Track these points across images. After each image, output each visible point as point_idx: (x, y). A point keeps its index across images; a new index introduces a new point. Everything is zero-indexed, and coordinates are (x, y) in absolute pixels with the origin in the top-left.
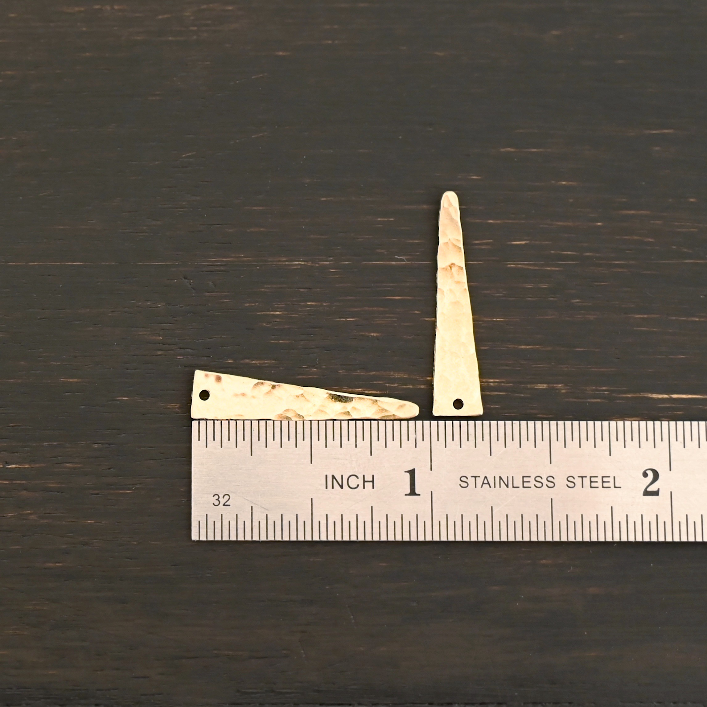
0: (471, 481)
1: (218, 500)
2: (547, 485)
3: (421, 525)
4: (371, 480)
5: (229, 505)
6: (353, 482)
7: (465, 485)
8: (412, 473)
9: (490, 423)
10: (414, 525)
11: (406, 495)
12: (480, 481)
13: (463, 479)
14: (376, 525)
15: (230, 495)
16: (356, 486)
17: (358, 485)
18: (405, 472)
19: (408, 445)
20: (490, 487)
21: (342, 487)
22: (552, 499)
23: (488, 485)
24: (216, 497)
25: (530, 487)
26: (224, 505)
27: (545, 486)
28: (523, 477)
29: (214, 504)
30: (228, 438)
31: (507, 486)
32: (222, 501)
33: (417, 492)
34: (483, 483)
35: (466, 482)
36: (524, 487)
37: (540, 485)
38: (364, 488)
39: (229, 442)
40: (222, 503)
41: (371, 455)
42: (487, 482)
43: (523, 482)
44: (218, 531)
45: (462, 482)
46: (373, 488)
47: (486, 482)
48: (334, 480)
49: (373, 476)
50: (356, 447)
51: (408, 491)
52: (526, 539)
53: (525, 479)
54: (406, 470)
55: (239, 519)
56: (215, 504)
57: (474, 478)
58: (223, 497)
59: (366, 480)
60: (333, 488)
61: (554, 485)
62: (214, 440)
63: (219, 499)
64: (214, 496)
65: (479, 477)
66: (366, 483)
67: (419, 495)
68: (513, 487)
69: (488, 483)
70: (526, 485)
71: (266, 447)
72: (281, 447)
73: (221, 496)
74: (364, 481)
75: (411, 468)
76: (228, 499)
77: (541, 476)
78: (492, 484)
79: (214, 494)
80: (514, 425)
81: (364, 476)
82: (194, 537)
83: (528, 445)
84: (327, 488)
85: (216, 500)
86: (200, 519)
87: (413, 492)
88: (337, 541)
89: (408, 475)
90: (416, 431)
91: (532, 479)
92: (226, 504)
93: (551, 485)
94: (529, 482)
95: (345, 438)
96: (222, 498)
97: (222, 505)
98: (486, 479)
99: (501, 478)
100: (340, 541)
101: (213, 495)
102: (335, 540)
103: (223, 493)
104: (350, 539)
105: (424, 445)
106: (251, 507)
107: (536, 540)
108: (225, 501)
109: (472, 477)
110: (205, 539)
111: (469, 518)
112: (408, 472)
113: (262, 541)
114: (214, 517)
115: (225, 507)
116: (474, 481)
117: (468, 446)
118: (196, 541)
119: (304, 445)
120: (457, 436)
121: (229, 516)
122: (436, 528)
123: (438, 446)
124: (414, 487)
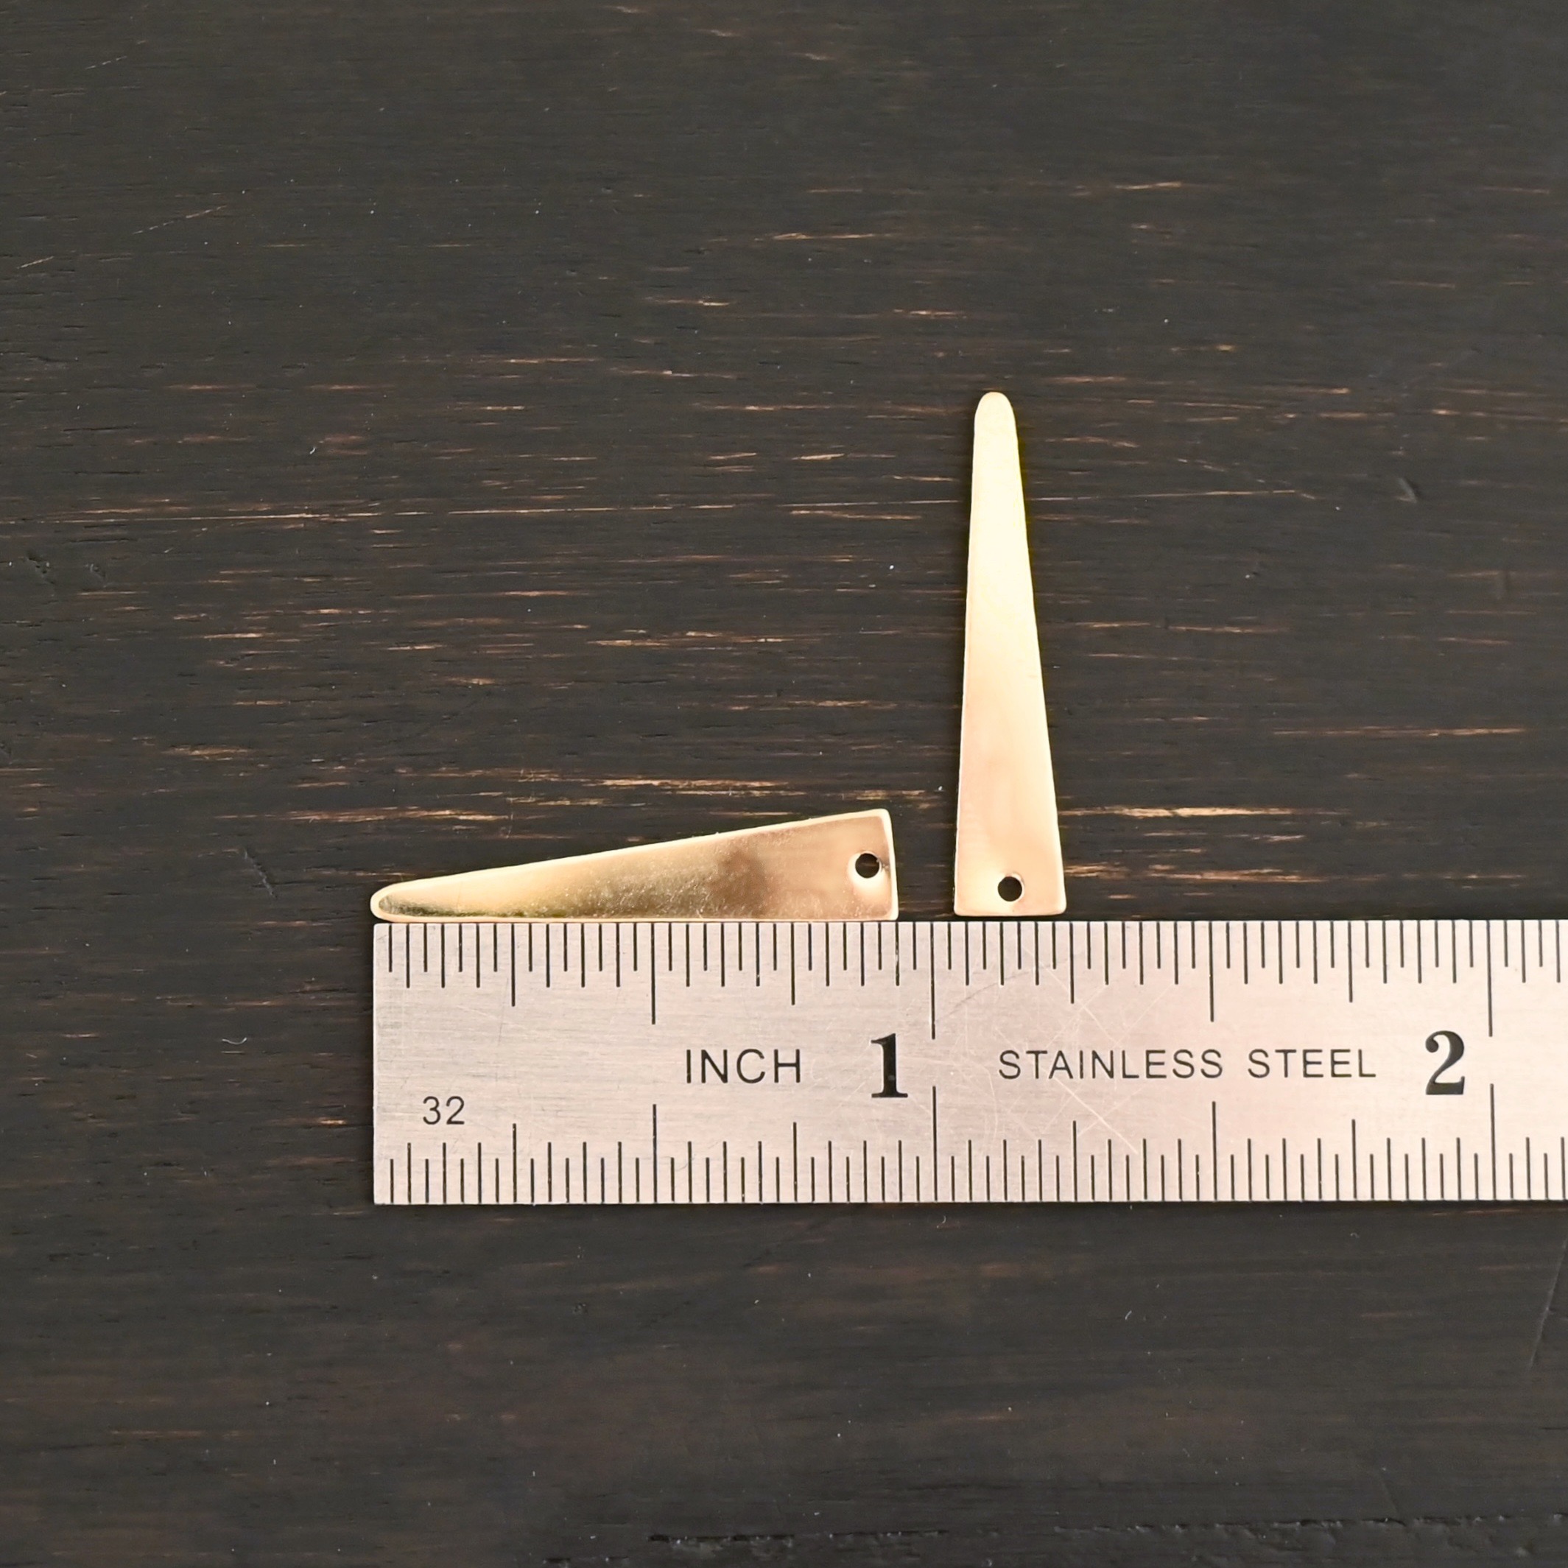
0: (1027, 1062)
1: (434, 1109)
2: (1203, 1072)
3: (909, 1166)
4: (794, 1061)
5: (462, 1123)
6: (752, 1066)
7: (1014, 1071)
8: (889, 1044)
9: (1071, 926)
10: (892, 1165)
11: (874, 1096)
12: (1046, 1063)
13: (1007, 1059)
14: (804, 1167)
15: (463, 1098)
16: (758, 1076)
17: (763, 1074)
18: (873, 1042)
19: (879, 980)
20: (1071, 1076)
21: (724, 1078)
22: (1214, 1104)
23: (1065, 1072)
24: (432, 1103)
25: (1164, 1077)
26: (450, 1122)
27: (1198, 1073)
28: (1148, 1052)
29: (425, 1119)
30: (458, 965)
31: (1111, 1074)
32: (446, 1113)
33: (899, 1089)
34: (1055, 1068)
35: (1015, 1066)
36: (1149, 1076)
37: (1187, 1070)
38: (777, 1080)
39: (461, 973)
40: (445, 1118)
41: (794, 1002)
42: (1063, 1065)
43: (1149, 1064)
44: (436, 1180)
45: (1005, 1066)
46: (798, 1079)
47: (1061, 1063)
48: (707, 1062)
49: (798, 1052)
50: (758, 984)
51: (881, 1089)
52: (1155, 1196)
53: (1153, 1058)
54: (876, 1038)
55: (485, 1154)
56: (430, 1120)
57: (1033, 1056)
58: (448, 1104)
59: (780, 1061)
60: (704, 1080)
61: (1221, 1070)
62: (426, 969)
63: (439, 1109)
64: (425, 1101)
65: (1045, 1052)
66: (780, 1069)
67: (905, 1095)
68: (1125, 1076)
69: (1067, 1068)
70: (1153, 1070)
71: (548, 985)
72: (583, 985)
73: (442, 1102)
74: (777, 1065)
75: (886, 1034)
76: (458, 1108)
77: (1189, 1050)
78: (1075, 1069)
79: (425, 1097)
80: (1127, 930)
81: (776, 1052)
82: (381, 1196)
83: (1159, 978)
84: (689, 1080)
85: (432, 1109)
86: (393, 1156)
87: (890, 1090)
88: (714, 1205)
89: (880, 1048)
90: (897, 947)
91: (1168, 1058)
92: (454, 1119)
93: (1212, 1070)
94: (1162, 1064)
95: (731, 964)
96: (446, 1107)
97: (446, 1122)
98: (1060, 1058)
99: (1095, 1055)
100: (720, 1205)
101: (423, 1099)
102: (708, 1203)
103: (446, 1093)
104: (743, 1199)
105: (916, 983)
106: (512, 1127)
107: (1178, 1199)
108: (452, 1113)
109: (1029, 1052)
110: (406, 1202)
111: (1022, 1148)
112: (879, 1041)
113: (537, 1206)
114: (427, 1150)
115: (451, 1126)
116: (1034, 1063)
117: (1020, 979)
118: (383, 1206)
119: (637, 982)
120: (993, 958)
121: (462, 1149)
122: (944, 1172)
123: (950, 983)
124: (891, 1077)
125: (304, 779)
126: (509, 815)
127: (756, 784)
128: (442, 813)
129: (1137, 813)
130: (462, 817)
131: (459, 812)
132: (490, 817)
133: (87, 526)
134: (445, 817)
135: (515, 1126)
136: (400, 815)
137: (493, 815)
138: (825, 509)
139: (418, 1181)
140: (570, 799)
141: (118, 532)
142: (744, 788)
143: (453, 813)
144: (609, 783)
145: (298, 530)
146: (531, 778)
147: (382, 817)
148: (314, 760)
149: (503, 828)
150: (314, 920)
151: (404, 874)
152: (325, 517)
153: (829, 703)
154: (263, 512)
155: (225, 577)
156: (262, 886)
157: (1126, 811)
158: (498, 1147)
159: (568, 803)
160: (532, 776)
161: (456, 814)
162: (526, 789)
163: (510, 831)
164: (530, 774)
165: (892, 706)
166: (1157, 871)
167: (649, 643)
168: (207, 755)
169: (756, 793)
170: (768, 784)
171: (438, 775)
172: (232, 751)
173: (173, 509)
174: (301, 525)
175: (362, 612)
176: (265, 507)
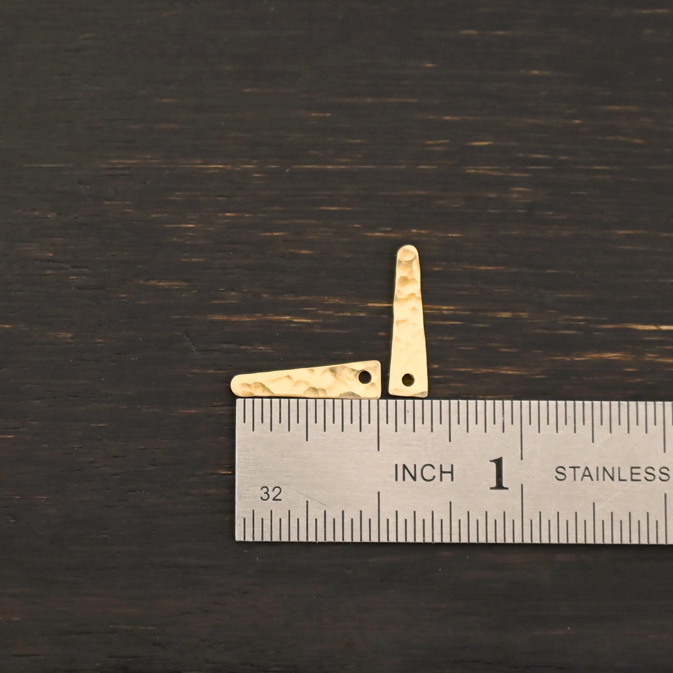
0: (569, 472)
1: (266, 493)
2: (660, 479)
3: (509, 524)
4: (450, 470)
5: (280, 500)
6: (428, 473)
7: (562, 477)
8: (499, 462)
9: (592, 404)
10: (500, 524)
11: (491, 488)
12: (579, 473)
13: (560, 470)
14: (455, 524)
15: (281, 488)
16: (431, 478)
17: (434, 477)
18: (491, 461)
19: (494, 429)
20: (592, 480)
21: (414, 478)
22: (665, 495)
23: (589, 478)
24: (265, 490)
25: (640, 480)
26: (274, 499)
27: (657, 479)
28: (632, 468)
29: (261, 498)
30: (279, 420)
31: (612, 479)
32: (272, 495)
33: (504, 485)
34: (584, 475)
35: (563, 474)
36: (632, 480)
37: (651, 477)
38: (441, 480)
39: (280, 424)
40: (272, 497)
41: (450, 441)
43: (632, 474)
44: (267, 529)
45: (558, 474)
46: (452, 480)
47: (587, 473)
48: (406, 470)
49: (452, 466)
50: (432, 431)
51: (494, 484)
52: (635, 541)
53: (634, 471)
54: (492, 459)
55: (292, 516)
56: (264, 498)
57: (572, 469)
58: (273, 490)
59: (443, 470)
60: (404, 479)
61: (669, 477)
62: (262, 422)
63: (269, 493)
64: (262, 489)
65: (579, 467)
66: (443, 475)
67: (507, 489)
68: (620, 480)
69: (590, 476)
70: (634, 477)
71: (325, 430)
72: (343, 431)
73: (270, 489)
74: (442, 472)
75: (497, 457)
76: (278, 492)
77: (653, 467)
78: (594, 476)
79: (262, 487)
80: (621, 406)
81: (441, 466)
82: (239, 537)
83: (637, 430)
84: (396, 479)
85: (265, 493)
86: (245, 516)
87: (499, 486)
88: (409, 543)
89: (494, 465)
90: (503, 413)
91: (642, 471)
92: (276, 498)
93: (664, 477)
94: (639, 474)
95: (418, 421)
96: (272, 492)
97: (272, 499)
98: (587, 471)
99: (605, 469)
100: (412, 543)
101: (261, 488)
102: (406, 542)
103: (272, 485)
104: (424, 540)
105: (513, 430)
106: (306, 502)
107: (647, 543)
108: (276, 495)
109: (571, 467)
110: (251, 540)
111: (567, 516)
112: (494, 461)
113: (319, 543)
114: (262, 513)
115: (275, 501)
116: (573, 473)
117: (566, 430)
118: (240, 542)
119: (370, 429)
120: (552, 419)
121: (280, 513)
122: (527, 528)
123: (530, 431)
124: (500, 480)
125: (215, 299)
126: (319, 320)
127: (446, 308)
128: (285, 318)
129: (640, 327)
130: (295, 320)
131: (293, 317)
132: (309, 321)
133: (108, 169)
134: (287, 320)
135: (307, 502)
136: (264, 318)
137: (311, 319)
138: (483, 170)
139: (258, 529)
140: (351, 312)
141: (125, 172)
142: (440, 309)
143: (291, 318)
144: (370, 305)
145: (215, 173)
146: (331, 301)
147: (254, 319)
148: (221, 289)
149: (316, 326)
150: (219, 370)
151: (265, 348)
152: (229, 167)
153: (483, 268)
154: (198, 164)
155: (178, 196)
156: (193, 352)
157: (634, 326)
158: (299, 513)
159: (349, 314)
160: (331, 300)
161: (292, 319)
162: (327, 307)
163: (319, 328)
164: (331, 299)
165: (515, 270)
167: (392, 235)
168: (166, 286)
169: (445, 312)
170: (452, 308)
171: (283, 298)
172: (179, 283)
173: (152, 161)
174: (217, 171)
175: (246, 215)
176: (199, 161)
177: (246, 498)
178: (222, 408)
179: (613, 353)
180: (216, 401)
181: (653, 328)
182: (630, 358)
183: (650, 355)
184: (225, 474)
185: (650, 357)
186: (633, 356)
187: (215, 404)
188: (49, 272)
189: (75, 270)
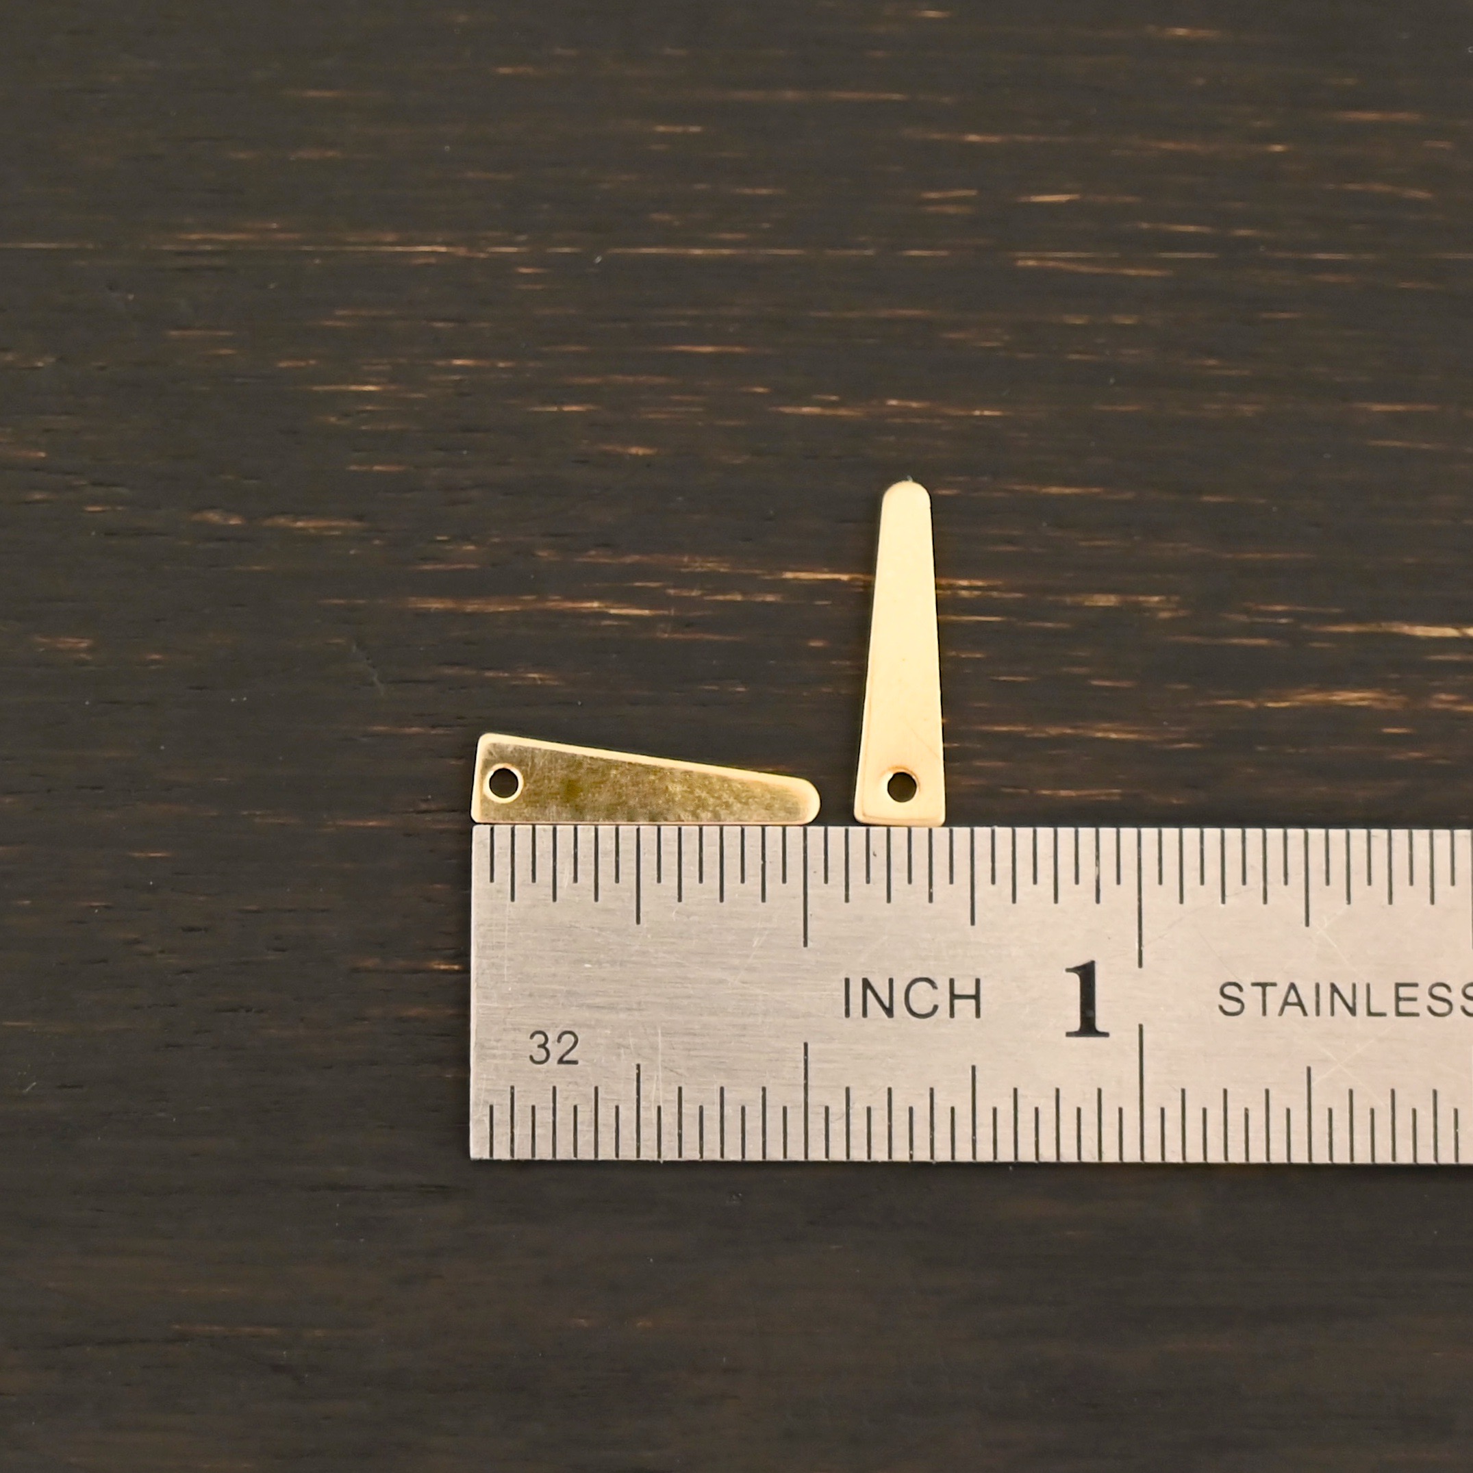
0: (1251, 996)
1: (543, 1046)
2: (1464, 1010)
3: (1110, 1118)
4: (972, 992)
5: (575, 1062)
6: (922, 998)
7: (1235, 1007)
8: (1086, 973)
9: (1306, 835)
10: (1089, 1118)
11: (1069, 1034)
12: (1275, 997)
13: (1229, 991)
14: (985, 1118)
15: (577, 1034)
16: (929, 1009)
17: (936, 1007)
18: (1068, 970)
19: (1076, 895)
20: (1305, 1013)
21: (889, 1011)
23: (1298, 1008)
24: (540, 1039)
25: (1417, 1015)
26: (561, 1061)
27: (1457, 1011)
28: (1398, 985)
29: (531, 1058)
30: (572, 875)
31: (1352, 1011)
32: (556, 1050)
33: (1100, 1026)
34: (1286, 1003)
35: (1238, 1000)
36: (1399, 1014)
37: (1442, 1007)
38: (952, 1015)
39: (575, 884)
40: (555, 1055)
41: (973, 923)
42: (1295, 1000)
43: (1398, 999)
44: (543, 1132)
45: (1226, 1000)
46: (978, 1014)
47: (1293, 998)
48: (869, 992)
49: (978, 982)
50: (931, 900)
51: (1076, 1025)
52: (1405, 1158)
53: (1403, 992)
54: (1072, 966)
55: (602, 1099)
56: (537, 1058)
57: (1259, 989)
58: (559, 1040)
59: (957, 992)
60: (865, 1014)
62: (534, 879)
63: (548, 1046)
64: (532, 1036)
65: (1274, 984)
66: (957, 1002)
67: (1106, 1035)
68: (1370, 1013)
69: (1300, 1004)
70: (1404, 1006)
71: (680, 899)
72: (722, 899)
73: (552, 1037)
74: (953, 996)
75: (1083, 961)
76: (571, 1045)
77: (1447, 983)
78: (1310, 1005)
79: (532, 1032)
80: (1373, 840)
81: (952, 982)
82: (478, 1150)
83: (1411, 897)
84: (847, 1013)
85: (539, 1046)
86: (494, 1102)
87: (1088, 1027)
88: (876, 1164)
89: (1075, 979)
90: (1098, 858)
91: (1422, 993)
92: (566, 1058)
94: (1414, 999)
95: (899, 875)
96: (556, 1043)
97: (556, 1062)
98: (1292, 992)
99: (1334, 989)
100: (884, 1163)
101: (529, 1035)
102: (869, 1161)
103: (556, 1027)
104: (911, 1156)
105: (1120, 897)
106: (635, 1067)
107: (1432, 1162)
108: (565, 1051)
109: (1254, 984)
110: (507, 1157)
111: (1245, 1098)
112: (1075, 970)
113: (665, 1162)
114: (533, 1094)
115: (563, 1066)
116: (1260, 997)
117: (1244, 898)
118: (481, 1162)
119: (784, 895)
120: (1212, 871)
121: (574, 1092)
122: (1152, 1127)
123: (1159, 899)
124: (1090, 1014)
125: (425, 560)
126: (669, 610)
127: (964, 583)
128: (588, 605)
129: (1420, 631)
130: (613, 611)
131: (608, 604)
132: (646, 612)
133: (180, 254)
134: (592, 610)
135: (638, 1067)
136: (540, 606)
137: (649, 609)
138: (1056, 260)
139: (523, 1131)
140: (744, 593)
141: (217, 261)
142: (951, 587)
143: (602, 605)
144: (789, 575)
145: (428, 265)
146: (697, 567)
147: (517, 608)
148: (439, 538)
149: (662, 625)
150: (433, 727)
151: (541, 676)
152: (461, 251)
153: (1054, 490)
154: (389, 244)
155: (342, 318)
156: (372, 684)
157: (1406, 629)
158: (620, 1092)
159: (739, 598)
160: (697, 564)
161: (607, 607)
162: (689, 580)
163: (669, 629)
164: (696, 562)
165: (1128, 495)
166: (1442, 702)
167: (843, 412)
168: (313, 528)
169: (964, 593)
170: (980, 583)
171: (585, 560)
172: (342, 524)
173: (281, 236)
174: (433, 260)
175: (501, 365)
176: (390, 237)
177: (494, 1056)
178: (440, 816)
179: (1355, 692)
180: (426, 801)
181: (1450, 632)
182: (1395, 702)
183: (1443, 697)
184: (444, 971)
185: (1443, 700)
186: (1402, 698)
187: (424, 806)
188: (38, 496)
189: (100, 491)
